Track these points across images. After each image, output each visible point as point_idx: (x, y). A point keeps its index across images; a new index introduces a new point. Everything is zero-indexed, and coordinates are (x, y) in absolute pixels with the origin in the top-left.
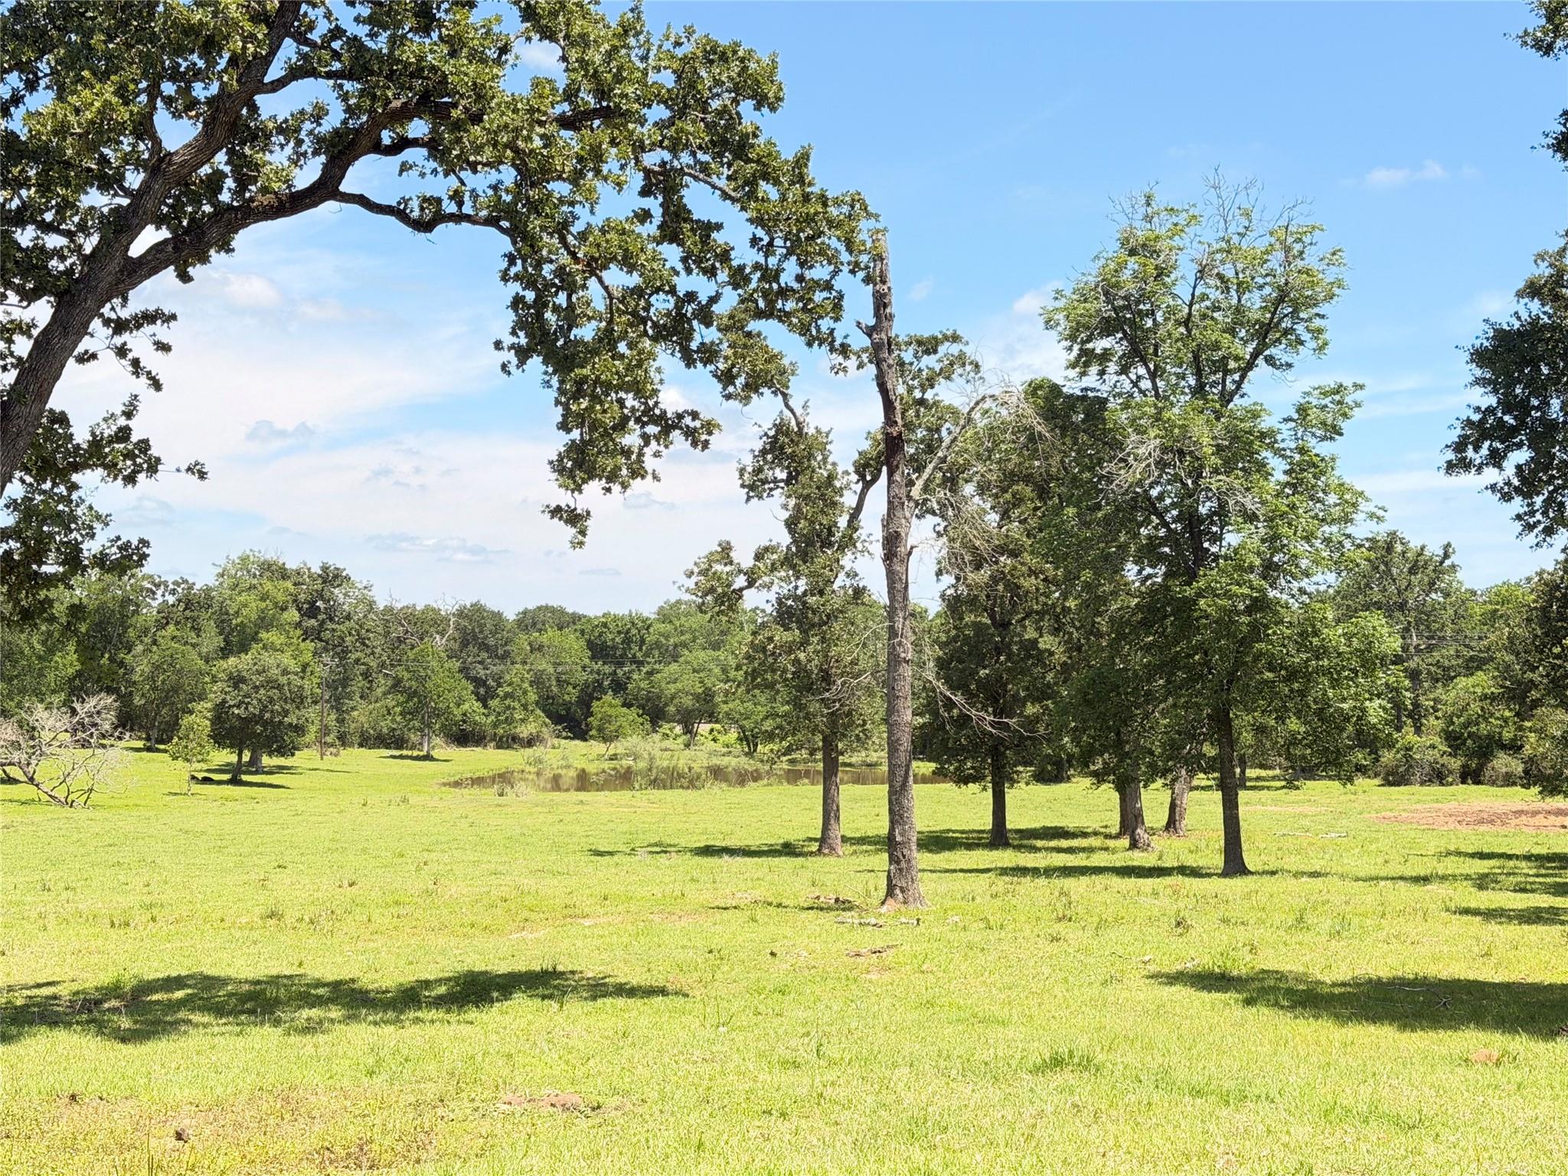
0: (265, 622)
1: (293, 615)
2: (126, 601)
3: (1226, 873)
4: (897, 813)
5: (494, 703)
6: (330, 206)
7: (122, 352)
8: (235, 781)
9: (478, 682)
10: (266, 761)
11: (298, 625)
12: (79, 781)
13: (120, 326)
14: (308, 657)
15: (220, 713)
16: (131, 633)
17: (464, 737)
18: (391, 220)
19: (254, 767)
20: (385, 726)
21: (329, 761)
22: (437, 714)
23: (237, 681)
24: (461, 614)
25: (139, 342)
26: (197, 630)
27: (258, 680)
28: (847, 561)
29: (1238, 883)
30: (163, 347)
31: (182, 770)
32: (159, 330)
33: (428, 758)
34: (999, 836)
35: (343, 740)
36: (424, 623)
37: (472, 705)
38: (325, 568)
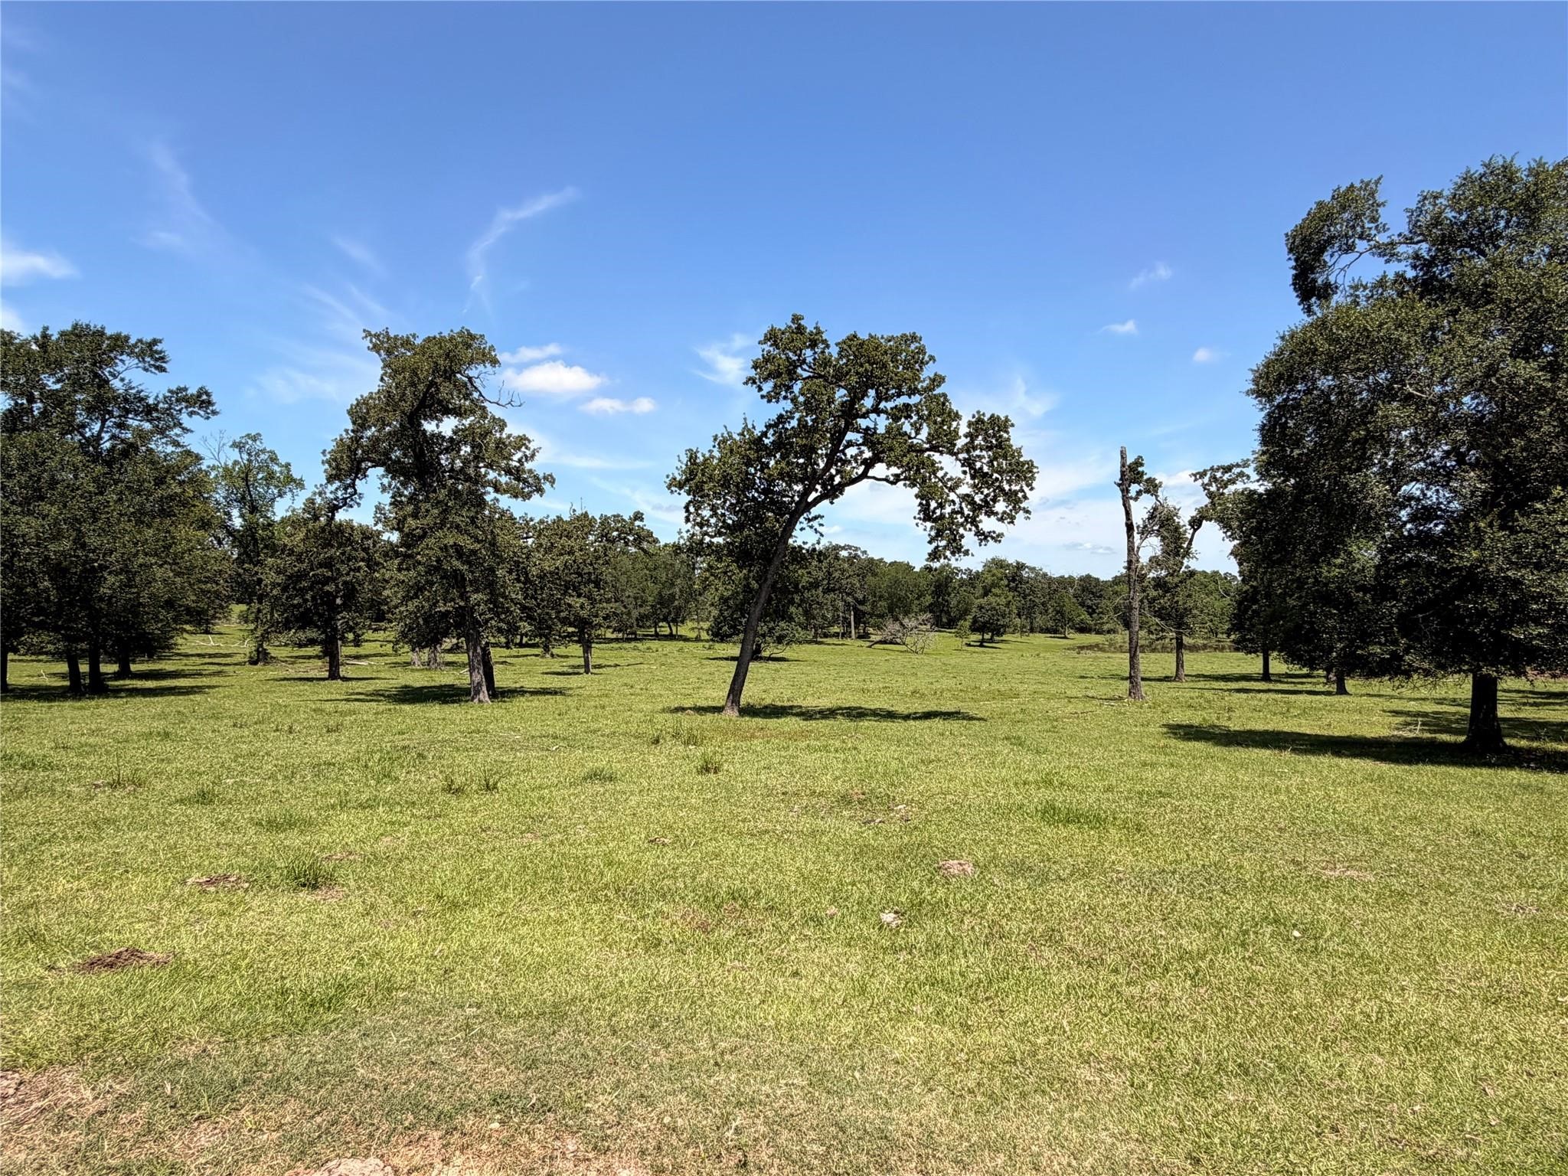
0: (994, 585)
1: (1005, 582)
2: (947, 577)
3: (1337, 693)
4: (1133, 665)
5: (1095, 615)
6: (865, 480)
7: (811, 527)
8: (981, 646)
9: (1089, 607)
10: (996, 638)
11: (1007, 586)
12: (920, 645)
13: (809, 520)
14: (1010, 598)
15: (975, 620)
16: (950, 590)
17: (1083, 629)
18: (884, 483)
19: (991, 640)
20: (1050, 624)
21: (1024, 639)
22: (1070, 620)
23: (981, 607)
24: (1081, 579)
25: (815, 524)
26: (974, 588)
27: (988, 607)
28: (1185, 561)
29: (1343, 698)
30: (821, 525)
31: (958, 642)
32: (819, 520)
33: (1065, 638)
34: (1266, 676)
35: (1032, 630)
36: (1065, 582)
37: (1085, 616)
38: (1018, 563)
